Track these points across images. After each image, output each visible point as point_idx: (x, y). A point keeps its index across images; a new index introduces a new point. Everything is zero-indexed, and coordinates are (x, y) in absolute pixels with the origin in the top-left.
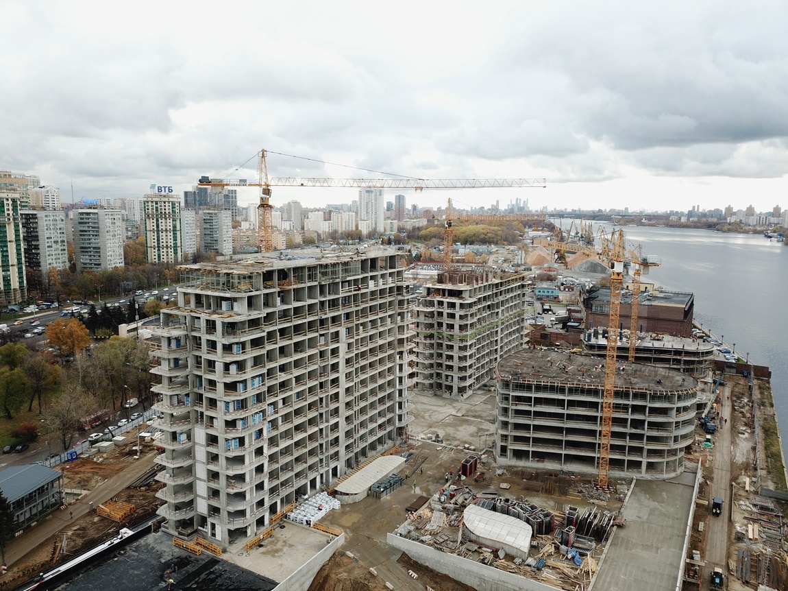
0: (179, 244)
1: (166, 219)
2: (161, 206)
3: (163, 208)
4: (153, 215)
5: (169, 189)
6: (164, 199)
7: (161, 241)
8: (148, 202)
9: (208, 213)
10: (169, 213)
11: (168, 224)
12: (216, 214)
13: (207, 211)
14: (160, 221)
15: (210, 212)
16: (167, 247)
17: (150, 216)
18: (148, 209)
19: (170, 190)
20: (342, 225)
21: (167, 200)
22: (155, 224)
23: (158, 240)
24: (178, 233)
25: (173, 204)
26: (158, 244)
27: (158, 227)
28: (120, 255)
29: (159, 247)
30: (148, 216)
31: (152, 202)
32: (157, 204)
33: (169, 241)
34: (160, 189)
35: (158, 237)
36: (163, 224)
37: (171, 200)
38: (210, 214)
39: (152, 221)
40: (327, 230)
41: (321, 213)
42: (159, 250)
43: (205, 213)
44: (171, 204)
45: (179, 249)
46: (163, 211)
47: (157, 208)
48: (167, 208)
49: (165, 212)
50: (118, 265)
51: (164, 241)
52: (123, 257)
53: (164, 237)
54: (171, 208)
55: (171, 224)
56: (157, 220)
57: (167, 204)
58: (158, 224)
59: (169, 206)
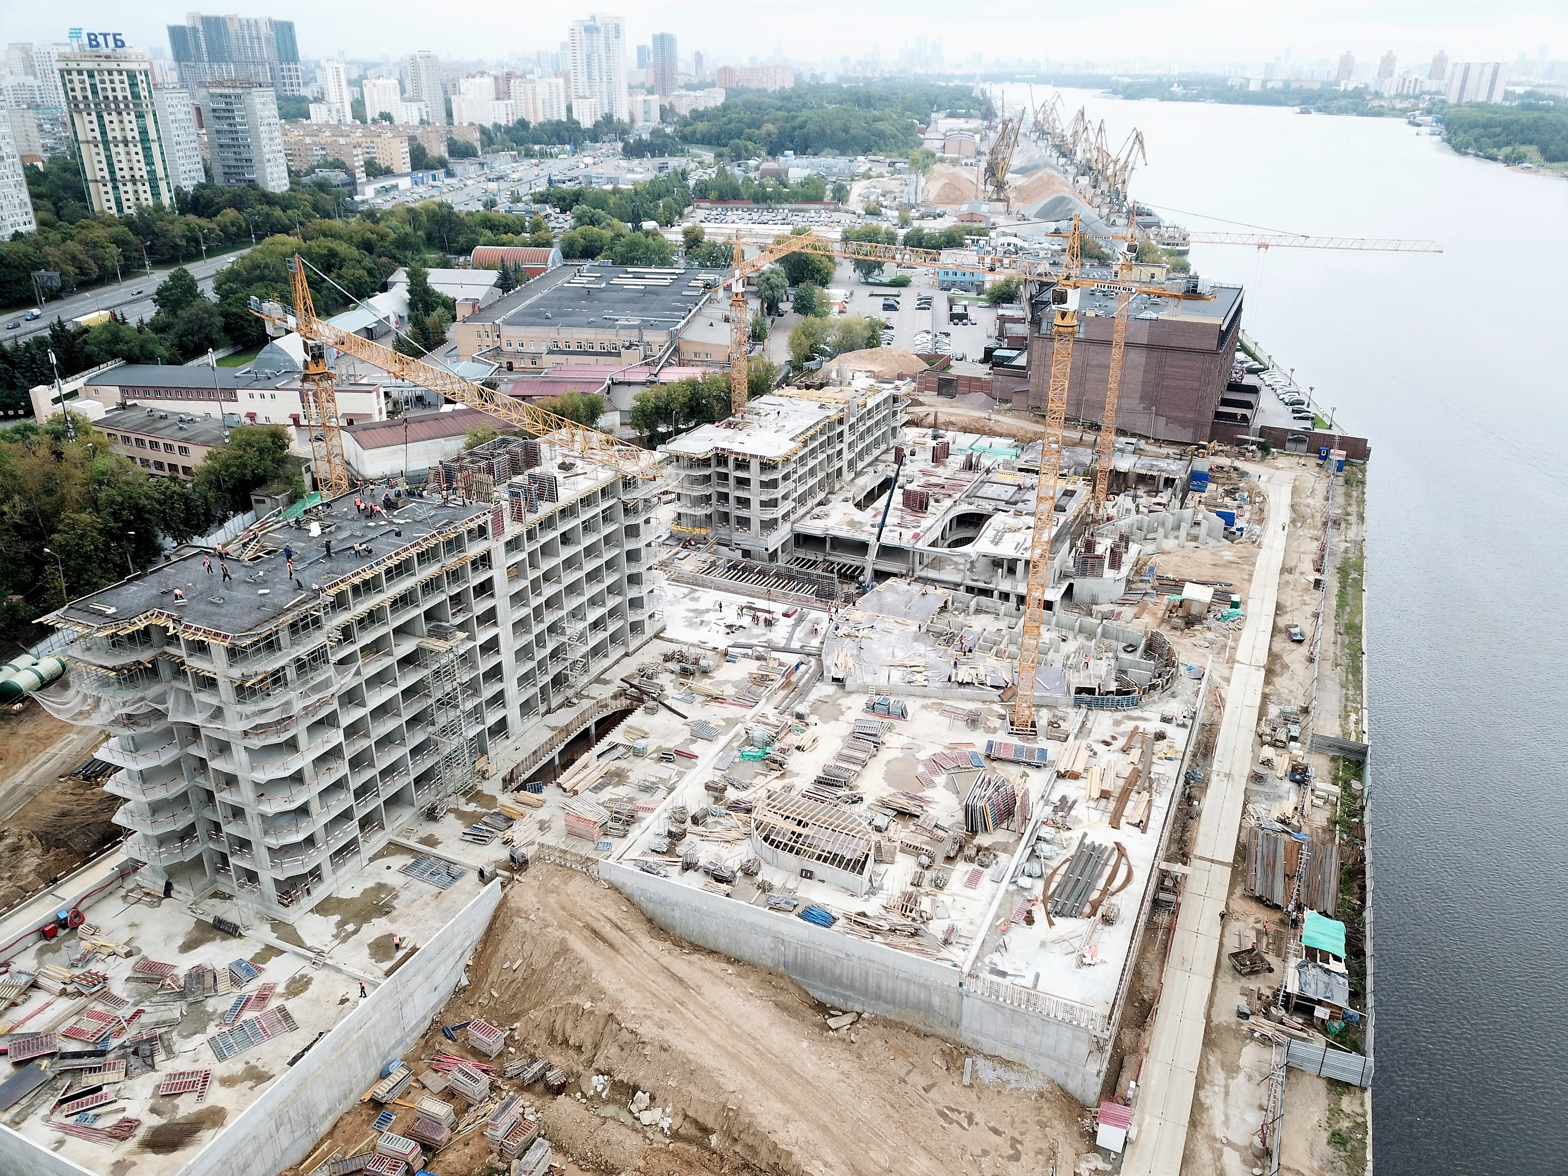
0: (160, 173)
1: (120, 114)
2: (103, 82)
3: (108, 85)
4: (87, 106)
5: (115, 40)
6: (105, 65)
7: (117, 166)
8: (69, 72)
9: (221, 95)
10: (125, 98)
11: (128, 126)
12: (238, 96)
13: (218, 91)
14: (107, 118)
15: (226, 91)
16: (133, 180)
17: (82, 106)
18: (73, 90)
19: (120, 44)
20: (535, 110)
21: (114, 66)
22: (96, 126)
23: (110, 165)
24: (155, 147)
25: (132, 75)
26: (112, 172)
27: (104, 133)
28: (22, 204)
29: (114, 180)
30: (76, 106)
31: (80, 73)
32: (91, 75)
33: (136, 166)
34: (93, 40)
35: (109, 158)
36: (116, 125)
37: (123, 66)
38: (226, 96)
39: (87, 118)
40: (503, 123)
41: (488, 81)
42: (115, 188)
43: (212, 95)
44: (125, 77)
45: (163, 186)
46: (110, 94)
47: (93, 86)
48: (118, 86)
49: (116, 98)
50: (22, 229)
51: (124, 165)
52: (30, 209)
53: (123, 157)
54: (127, 85)
55: (134, 125)
56: (100, 117)
57: (116, 77)
58: (102, 126)
59: (122, 82)
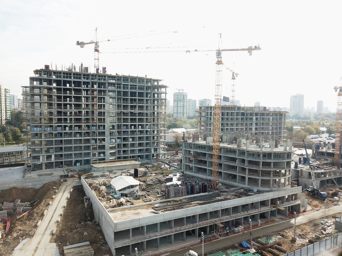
0: (185, 112)
1: (180, 102)
3: (180, 97)
4: (176, 100)
6: (180, 94)
7: (178, 110)
10: (182, 99)
11: (181, 104)
16: (180, 113)
19: (183, 90)
21: (181, 94)
23: (177, 110)
24: (185, 108)
25: (184, 96)
26: (177, 112)
29: (177, 113)
31: (176, 95)
32: (177, 96)
33: (181, 110)
34: (179, 90)
35: (177, 109)
36: (179, 104)
37: (183, 94)
39: (175, 103)
42: (177, 114)
46: (180, 99)
47: (177, 97)
48: (181, 97)
51: (179, 110)
53: (179, 109)
55: (183, 104)
56: (177, 102)
57: (181, 96)
58: (177, 104)
59: (182, 97)
